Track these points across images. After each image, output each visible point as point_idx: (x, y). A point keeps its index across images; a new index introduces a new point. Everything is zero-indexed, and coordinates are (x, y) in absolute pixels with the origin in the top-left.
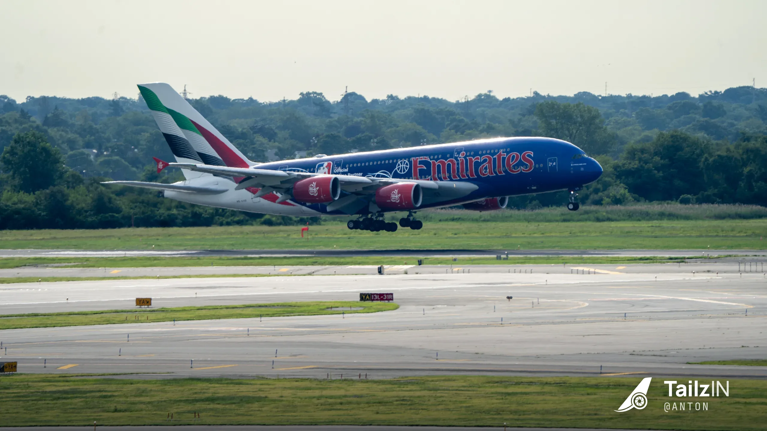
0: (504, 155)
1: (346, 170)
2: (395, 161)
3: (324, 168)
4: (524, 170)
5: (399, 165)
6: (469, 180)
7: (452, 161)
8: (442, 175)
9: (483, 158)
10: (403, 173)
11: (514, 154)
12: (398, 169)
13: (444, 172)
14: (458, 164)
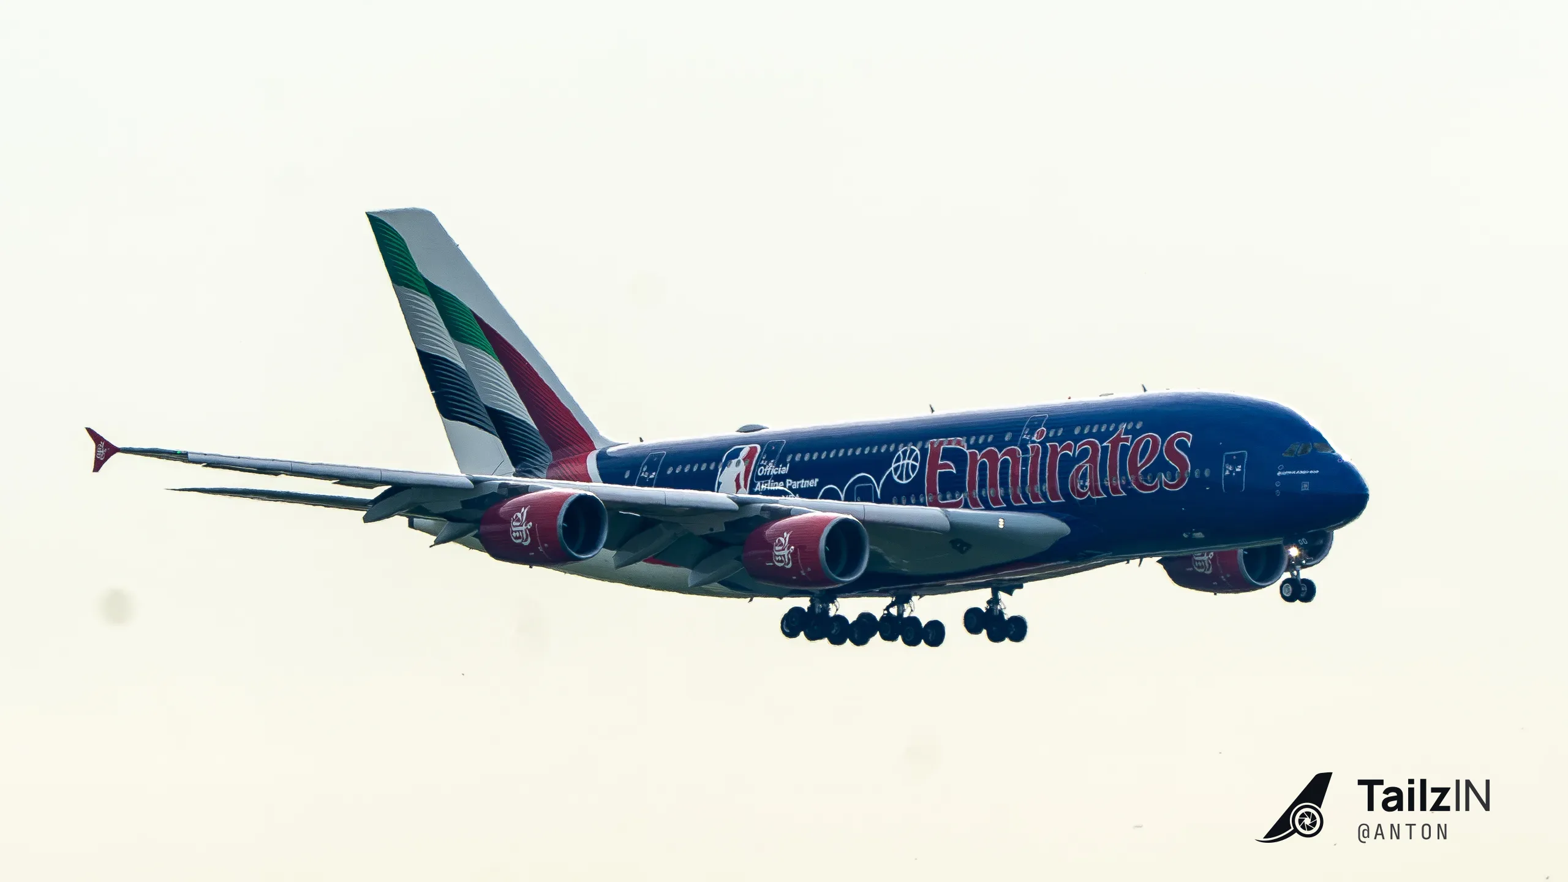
0: (1126, 440)
1: (784, 470)
2: (892, 448)
3: (738, 463)
4: (1167, 485)
5: (898, 460)
6: (1047, 509)
7: (1012, 453)
8: (989, 492)
9: (1080, 447)
10: (905, 482)
11: (1148, 436)
12: (896, 469)
13: (993, 485)
14: (1025, 460)
